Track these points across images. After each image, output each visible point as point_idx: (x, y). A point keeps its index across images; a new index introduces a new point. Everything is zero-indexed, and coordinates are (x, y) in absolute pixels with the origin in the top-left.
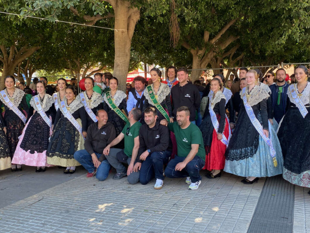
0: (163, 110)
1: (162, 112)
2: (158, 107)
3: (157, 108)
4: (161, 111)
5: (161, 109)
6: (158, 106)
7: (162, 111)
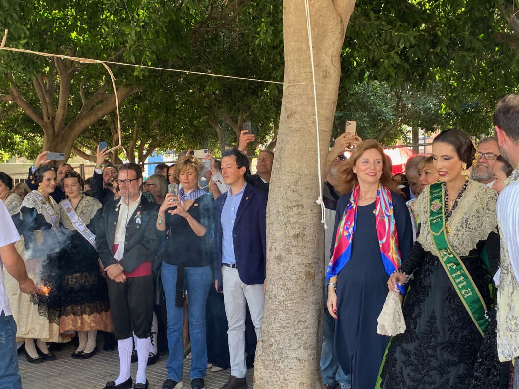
0: (466, 278)
1: (458, 284)
2: (448, 265)
3: (444, 265)
4: (455, 279)
5: (459, 273)
6: (448, 259)
7: (461, 282)
